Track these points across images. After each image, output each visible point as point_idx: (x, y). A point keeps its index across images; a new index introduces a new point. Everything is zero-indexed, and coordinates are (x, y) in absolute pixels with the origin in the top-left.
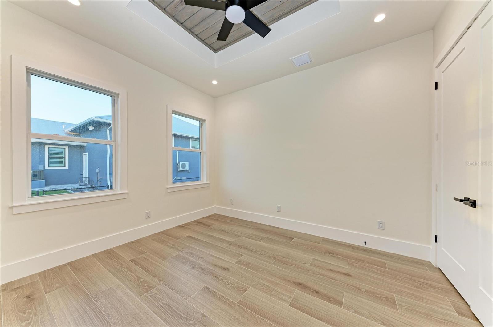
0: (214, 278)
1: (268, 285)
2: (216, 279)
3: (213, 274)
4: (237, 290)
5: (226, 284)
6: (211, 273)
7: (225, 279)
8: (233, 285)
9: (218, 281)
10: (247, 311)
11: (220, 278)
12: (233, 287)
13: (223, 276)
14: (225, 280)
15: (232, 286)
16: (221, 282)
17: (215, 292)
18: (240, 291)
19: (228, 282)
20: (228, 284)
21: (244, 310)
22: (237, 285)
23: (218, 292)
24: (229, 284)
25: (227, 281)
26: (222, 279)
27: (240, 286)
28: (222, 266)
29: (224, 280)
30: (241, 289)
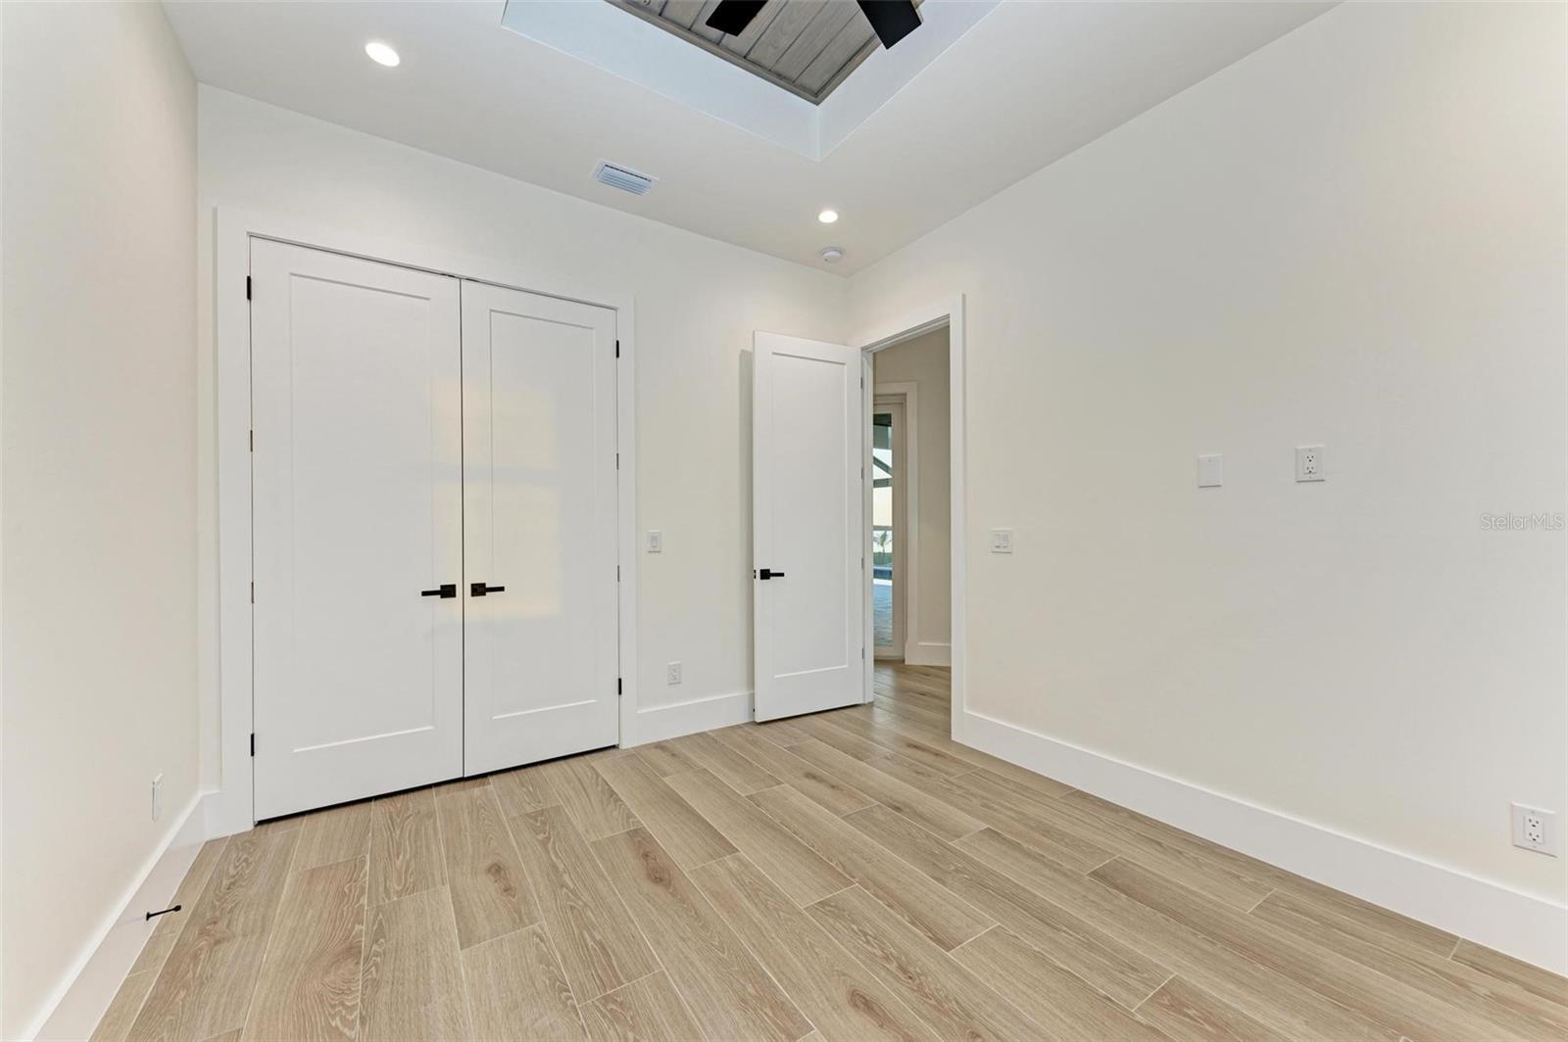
0: (918, 974)
1: (746, 901)
2: (911, 969)
3: (920, 989)
4: (844, 911)
5: (875, 938)
6: (933, 1002)
7: (874, 954)
8: (852, 929)
9: (903, 959)
10: (836, 864)
11: (893, 967)
12: (854, 922)
13: (883, 973)
14: (875, 951)
15: (855, 927)
16: (892, 949)
17: (913, 924)
18: (835, 907)
19: (868, 942)
20: (869, 937)
21: (844, 868)
22: (838, 924)
23: (905, 921)
24: (865, 934)
25: (870, 948)
26: (887, 958)
27: (831, 921)
28: (881, 1026)
29: (879, 953)
30: (830, 911)
